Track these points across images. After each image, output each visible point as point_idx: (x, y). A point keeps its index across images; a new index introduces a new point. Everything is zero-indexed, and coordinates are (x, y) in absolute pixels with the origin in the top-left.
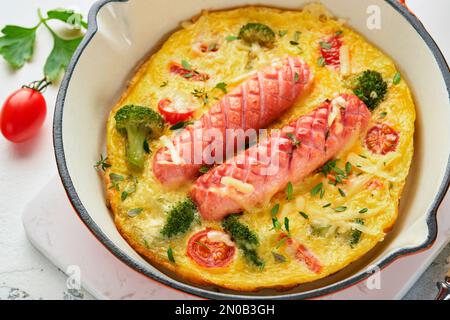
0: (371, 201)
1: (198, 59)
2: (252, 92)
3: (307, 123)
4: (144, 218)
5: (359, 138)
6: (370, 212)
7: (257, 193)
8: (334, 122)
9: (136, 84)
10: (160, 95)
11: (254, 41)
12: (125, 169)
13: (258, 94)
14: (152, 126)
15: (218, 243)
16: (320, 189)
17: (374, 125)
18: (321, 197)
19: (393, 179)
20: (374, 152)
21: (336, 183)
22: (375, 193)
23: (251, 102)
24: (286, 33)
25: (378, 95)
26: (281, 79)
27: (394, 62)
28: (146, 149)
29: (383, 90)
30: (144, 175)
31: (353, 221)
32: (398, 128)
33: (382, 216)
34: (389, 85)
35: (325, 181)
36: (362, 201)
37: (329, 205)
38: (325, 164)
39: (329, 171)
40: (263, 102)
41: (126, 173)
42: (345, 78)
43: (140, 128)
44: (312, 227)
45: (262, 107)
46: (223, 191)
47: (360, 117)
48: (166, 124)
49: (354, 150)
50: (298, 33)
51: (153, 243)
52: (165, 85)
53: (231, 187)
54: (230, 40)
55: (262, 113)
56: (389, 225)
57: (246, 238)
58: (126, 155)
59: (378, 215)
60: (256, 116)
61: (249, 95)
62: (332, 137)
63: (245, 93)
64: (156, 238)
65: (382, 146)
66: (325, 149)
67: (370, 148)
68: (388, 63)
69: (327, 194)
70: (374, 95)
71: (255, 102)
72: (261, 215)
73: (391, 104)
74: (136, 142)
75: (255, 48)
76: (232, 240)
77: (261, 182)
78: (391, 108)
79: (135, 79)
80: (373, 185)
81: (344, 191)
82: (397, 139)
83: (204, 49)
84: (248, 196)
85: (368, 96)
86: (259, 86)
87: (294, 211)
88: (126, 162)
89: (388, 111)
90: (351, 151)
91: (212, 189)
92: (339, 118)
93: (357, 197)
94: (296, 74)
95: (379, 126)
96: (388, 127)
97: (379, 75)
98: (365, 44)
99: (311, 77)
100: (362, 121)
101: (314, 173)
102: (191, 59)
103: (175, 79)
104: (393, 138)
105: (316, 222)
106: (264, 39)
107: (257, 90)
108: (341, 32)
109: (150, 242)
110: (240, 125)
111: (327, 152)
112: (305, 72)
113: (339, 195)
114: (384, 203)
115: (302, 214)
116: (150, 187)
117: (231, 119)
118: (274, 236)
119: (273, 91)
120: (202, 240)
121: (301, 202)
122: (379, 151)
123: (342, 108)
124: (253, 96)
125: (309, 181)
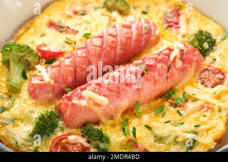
0: (203, 119)
1: (71, 19)
2: (110, 35)
3: (153, 58)
4: (18, 126)
5: (194, 76)
6: (202, 127)
7: (111, 106)
8: (175, 58)
9: (21, 35)
10: (39, 41)
11: (114, 9)
12: (6, 91)
13: (115, 36)
14: (30, 59)
15: (76, 144)
16: (162, 110)
17: (206, 67)
18: (163, 116)
19: (222, 105)
20: (206, 86)
21: (175, 106)
22: (207, 114)
23: (109, 41)
24: (138, 6)
25: (210, 47)
26: (134, 29)
27: (221, 26)
28: (24, 76)
29: (213, 44)
30: (20, 95)
31: (189, 133)
32: (225, 69)
33: (213, 131)
34: (218, 41)
35: (167, 104)
36: (196, 119)
37: (169, 121)
38: (167, 92)
39: (169, 97)
40: (119, 43)
41: (6, 94)
42: (184, 36)
43: (20, 60)
44: (155, 136)
45: (118, 47)
46: (84, 103)
47: (195, 59)
48: (41, 60)
49: (190, 83)
50: (148, 7)
51: (23, 144)
52: (43, 35)
53: (90, 99)
54: (96, 9)
55: (118, 52)
56: (219, 137)
57: (100, 139)
58: (8, 81)
59: (209, 130)
60: (113, 52)
61: (108, 37)
62: (173, 70)
63: (105, 36)
64: (25, 140)
65: (213, 82)
66: (167, 78)
67: (203, 83)
68: (217, 26)
69: (167, 114)
70: (206, 45)
71: (113, 42)
72: (113, 126)
73: (219, 54)
74: (16, 70)
75: (115, 14)
76: (88, 142)
77: (115, 98)
78: (219, 56)
79: (21, 32)
80: (205, 109)
81: (182, 112)
82: (224, 77)
83: (76, 13)
84: (103, 108)
85: (201, 47)
86: (116, 31)
87: (140, 125)
88: (7, 85)
89: (217, 58)
90: (187, 84)
91: (75, 101)
92: (179, 56)
93: (192, 116)
94: (146, 27)
95: (210, 68)
96: (217, 69)
97: (209, 34)
98: (199, 15)
99: (157, 32)
100: (197, 61)
101: (157, 97)
102: (65, 19)
103: (52, 32)
104: (221, 77)
105: (158, 132)
106: (121, 8)
107: (115, 34)
108: (181, 6)
109: (20, 143)
110: (100, 58)
111: (169, 81)
112: (153, 28)
113: (178, 114)
114: (215, 121)
115: (147, 127)
116: (24, 102)
117: (93, 52)
118: (123, 141)
119: (127, 35)
120: (64, 141)
121: (146, 118)
122: (210, 86)
123: (182, 51)
124: (111, 38)
125: (153, 104)
